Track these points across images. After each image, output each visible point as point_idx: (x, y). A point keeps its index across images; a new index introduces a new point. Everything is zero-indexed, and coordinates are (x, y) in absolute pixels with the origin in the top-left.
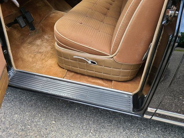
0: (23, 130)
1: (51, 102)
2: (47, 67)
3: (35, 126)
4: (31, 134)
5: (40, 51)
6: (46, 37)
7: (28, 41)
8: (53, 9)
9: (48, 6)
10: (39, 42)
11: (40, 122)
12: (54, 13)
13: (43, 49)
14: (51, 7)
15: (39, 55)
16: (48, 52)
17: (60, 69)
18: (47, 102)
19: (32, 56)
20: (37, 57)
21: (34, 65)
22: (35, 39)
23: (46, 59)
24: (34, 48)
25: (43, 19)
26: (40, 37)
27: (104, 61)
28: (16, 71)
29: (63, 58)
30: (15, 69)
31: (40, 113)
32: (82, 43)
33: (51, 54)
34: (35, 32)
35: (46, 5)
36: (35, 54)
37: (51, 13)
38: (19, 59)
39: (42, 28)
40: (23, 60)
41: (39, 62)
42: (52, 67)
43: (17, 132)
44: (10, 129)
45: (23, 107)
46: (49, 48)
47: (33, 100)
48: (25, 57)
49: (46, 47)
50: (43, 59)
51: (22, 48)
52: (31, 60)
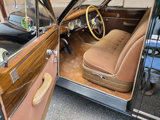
0: (57, 113)
1: (75, 100)
2: (76, 77)
3: (65, 113)
4: (62, 117)
5: (73, 67)
6: (77, 59)
7: (67, 60)
8: (83, 42)
9: (81, 40)
10: (73, 61)
11: (67, 111)
12: (84, 44)
13: (75, 66)
14: (82, 40)
15: (72, 70)
16: (77, 68)
17: (84, 79)
18: (72, 100)
19: (69, 70)
20: (71, 71)
21: (69, 75)
22: (71, 60)
23: (76, 72)
24: (70, 65)
25: (77, 48)
26: (74, 59)
27: (110, 77)
28: (59, 77)
29: (86, 73)
30: (59, 76)
31: (68, 106)
32: (98, 66)
33: (79, 69)
34: (71, 55)
35: (80, 40)
36: (70, 68)
37: (82, 44)
38: (61, 70)
39: (76, 54)
40: (63, 71)
41: (72, 74)
42: (79, 77)
43: (54, 114)
44: (51, 111)
45: (58, 100)
46: (78, 66)
47: (65, 97)
48: (64, 70)
49: (77, 65)
50: (74, 72)
51: (63, 64)
52: (67, 72)
